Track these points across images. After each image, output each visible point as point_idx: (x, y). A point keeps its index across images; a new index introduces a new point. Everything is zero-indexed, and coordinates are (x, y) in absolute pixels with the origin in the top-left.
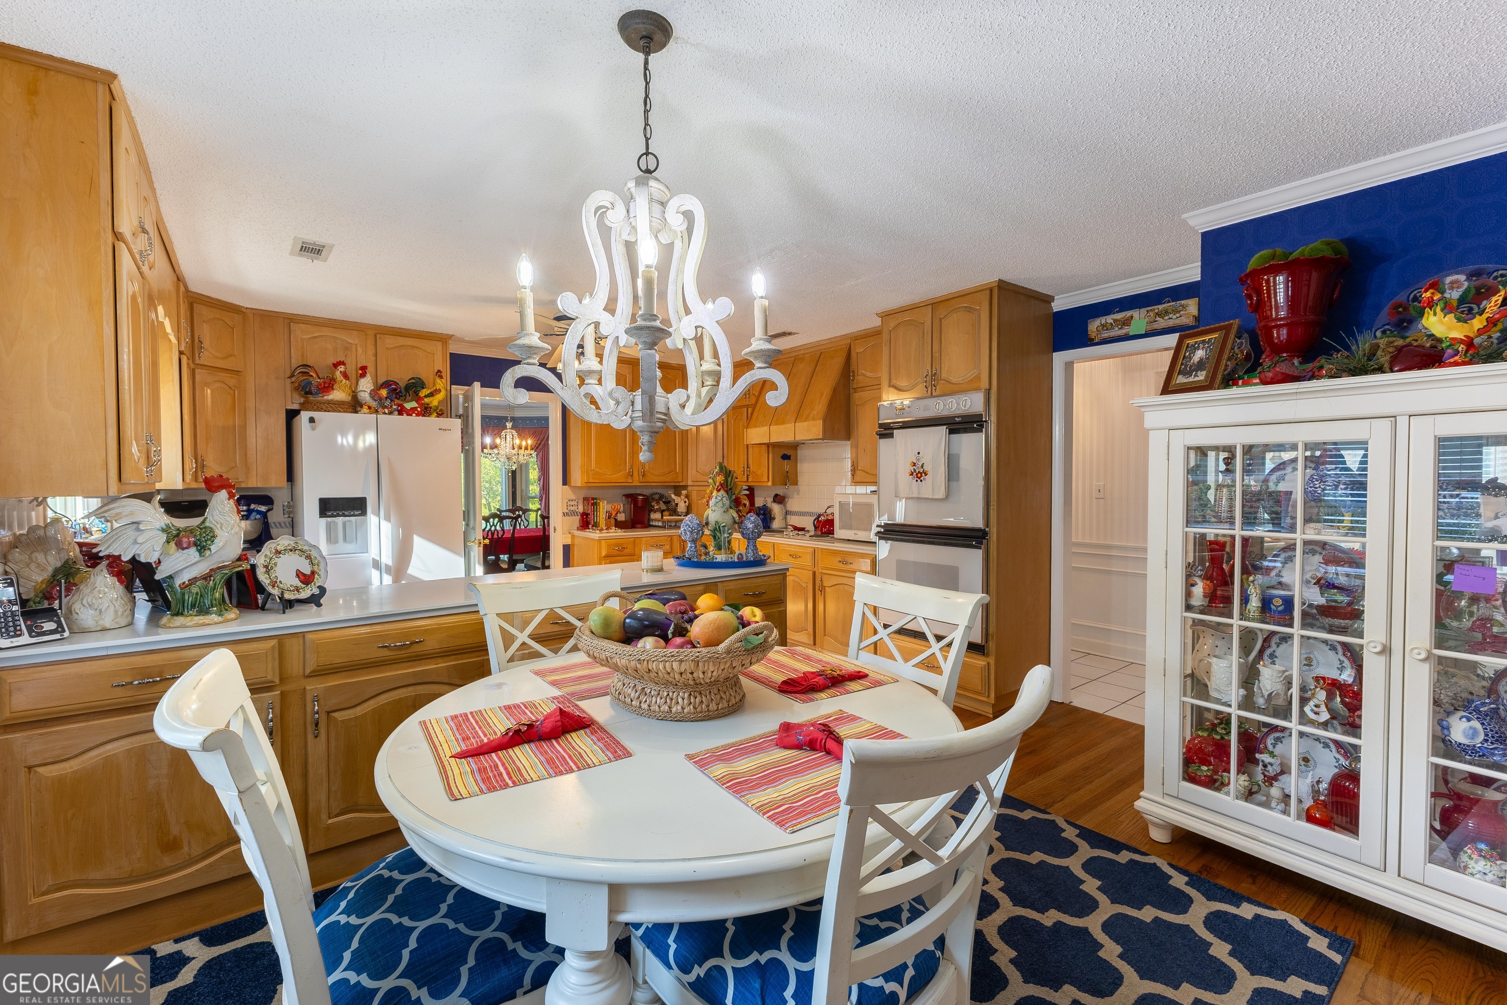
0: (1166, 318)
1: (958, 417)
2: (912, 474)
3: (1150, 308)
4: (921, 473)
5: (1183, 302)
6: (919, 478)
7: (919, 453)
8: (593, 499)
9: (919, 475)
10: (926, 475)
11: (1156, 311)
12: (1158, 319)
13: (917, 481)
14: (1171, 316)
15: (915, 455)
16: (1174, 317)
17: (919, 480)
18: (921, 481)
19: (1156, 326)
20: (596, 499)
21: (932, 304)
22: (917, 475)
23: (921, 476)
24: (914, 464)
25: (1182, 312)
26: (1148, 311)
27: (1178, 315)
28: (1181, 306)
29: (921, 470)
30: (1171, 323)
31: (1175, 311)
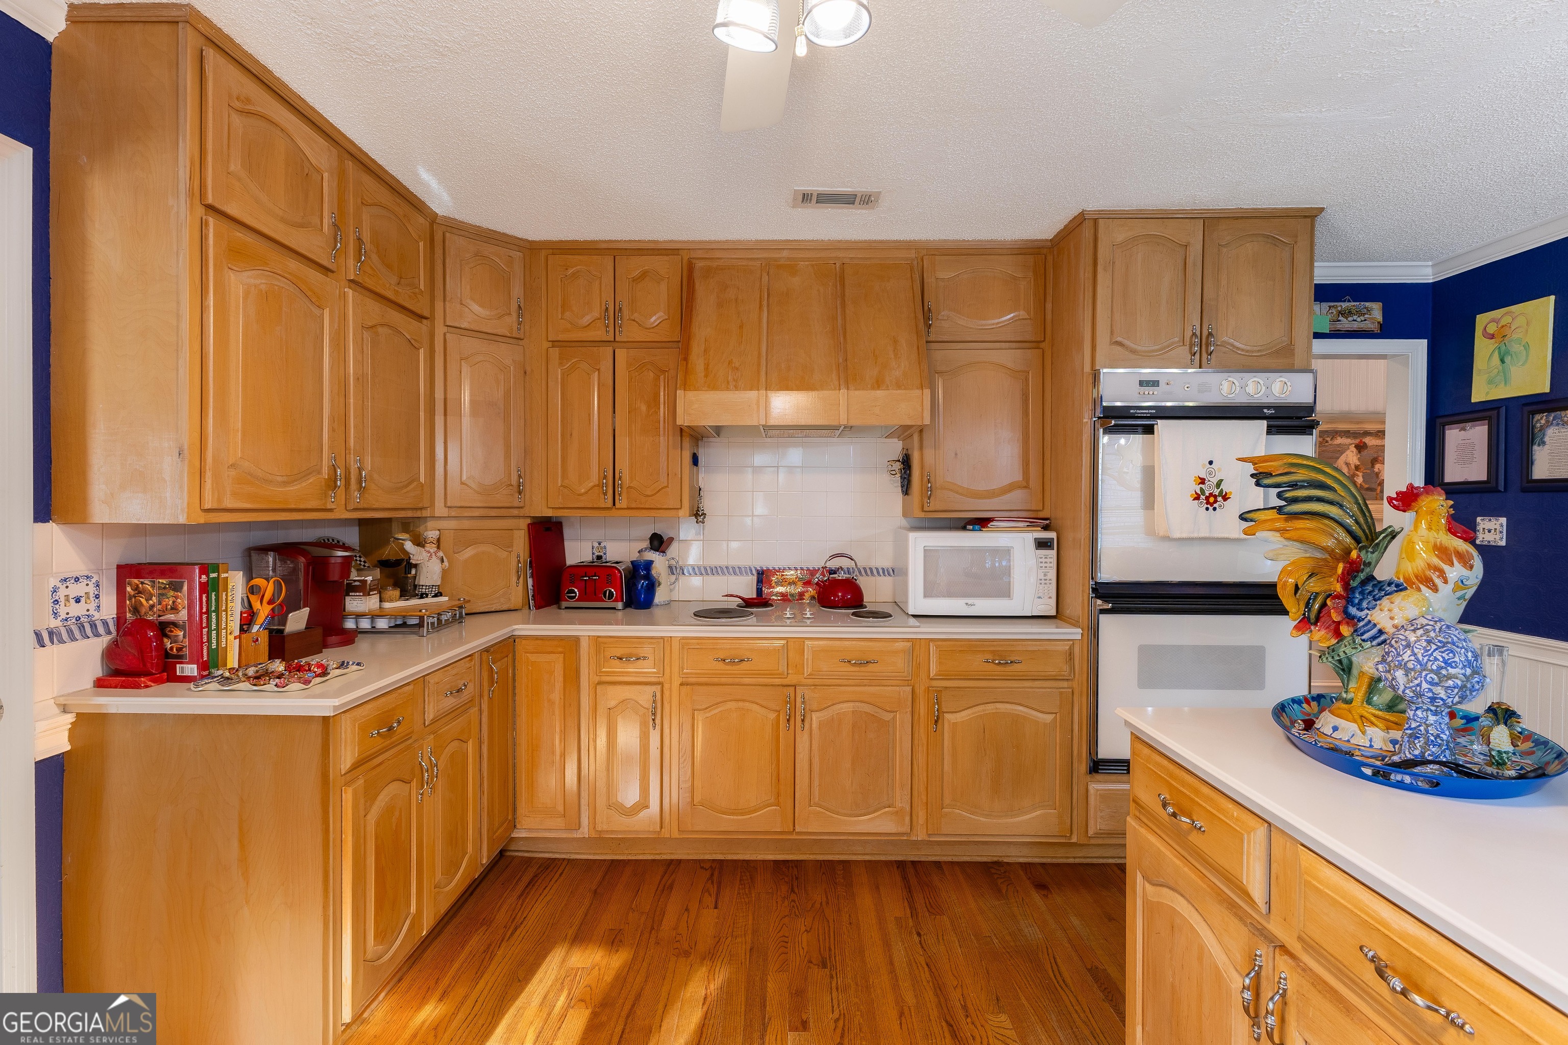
0: (1350, 319)
1: (1269, 408)
2: (1197, 498)
3: (1332, 304)
4: (1215, 497)
5: (1367, 304)
6: (1212, 505)
7: (1211, 463)
8: (204, 569)
9: (1212, 500)
10: (1225, 498)
11: (1339, 309)
12: (1341, 318)
13: (1207, 509)
14: (1355, 317)
15: (1204, 466)
16: (1359, 319)
17: (1211, 508)
18: (1215, 509)
19: (1339, 326)
20: (216, 568)
21: (1204, 219)
22: (1207, 498)
23: (1216, 501)
24: (1203, 481)
25: (1366, 316)
26: (1330, 307)
27: (1363, 318)
28: (1365, 308)
29: (1217, 492)
30: (1355, 326)
31: (1361, 314)
